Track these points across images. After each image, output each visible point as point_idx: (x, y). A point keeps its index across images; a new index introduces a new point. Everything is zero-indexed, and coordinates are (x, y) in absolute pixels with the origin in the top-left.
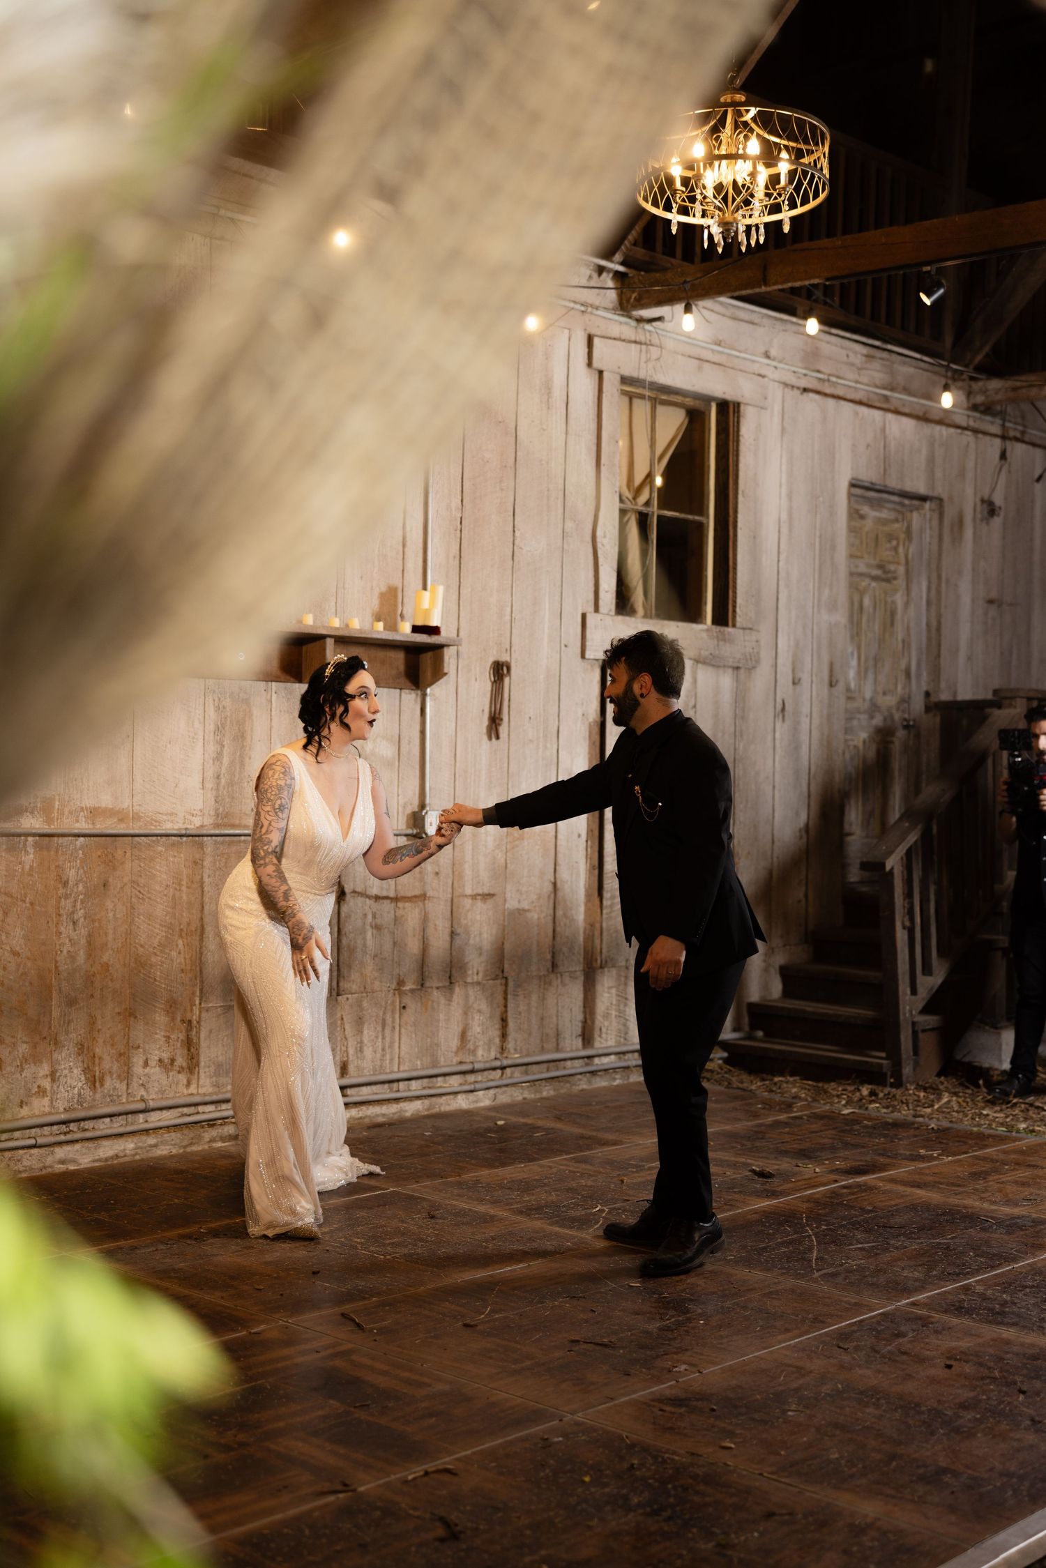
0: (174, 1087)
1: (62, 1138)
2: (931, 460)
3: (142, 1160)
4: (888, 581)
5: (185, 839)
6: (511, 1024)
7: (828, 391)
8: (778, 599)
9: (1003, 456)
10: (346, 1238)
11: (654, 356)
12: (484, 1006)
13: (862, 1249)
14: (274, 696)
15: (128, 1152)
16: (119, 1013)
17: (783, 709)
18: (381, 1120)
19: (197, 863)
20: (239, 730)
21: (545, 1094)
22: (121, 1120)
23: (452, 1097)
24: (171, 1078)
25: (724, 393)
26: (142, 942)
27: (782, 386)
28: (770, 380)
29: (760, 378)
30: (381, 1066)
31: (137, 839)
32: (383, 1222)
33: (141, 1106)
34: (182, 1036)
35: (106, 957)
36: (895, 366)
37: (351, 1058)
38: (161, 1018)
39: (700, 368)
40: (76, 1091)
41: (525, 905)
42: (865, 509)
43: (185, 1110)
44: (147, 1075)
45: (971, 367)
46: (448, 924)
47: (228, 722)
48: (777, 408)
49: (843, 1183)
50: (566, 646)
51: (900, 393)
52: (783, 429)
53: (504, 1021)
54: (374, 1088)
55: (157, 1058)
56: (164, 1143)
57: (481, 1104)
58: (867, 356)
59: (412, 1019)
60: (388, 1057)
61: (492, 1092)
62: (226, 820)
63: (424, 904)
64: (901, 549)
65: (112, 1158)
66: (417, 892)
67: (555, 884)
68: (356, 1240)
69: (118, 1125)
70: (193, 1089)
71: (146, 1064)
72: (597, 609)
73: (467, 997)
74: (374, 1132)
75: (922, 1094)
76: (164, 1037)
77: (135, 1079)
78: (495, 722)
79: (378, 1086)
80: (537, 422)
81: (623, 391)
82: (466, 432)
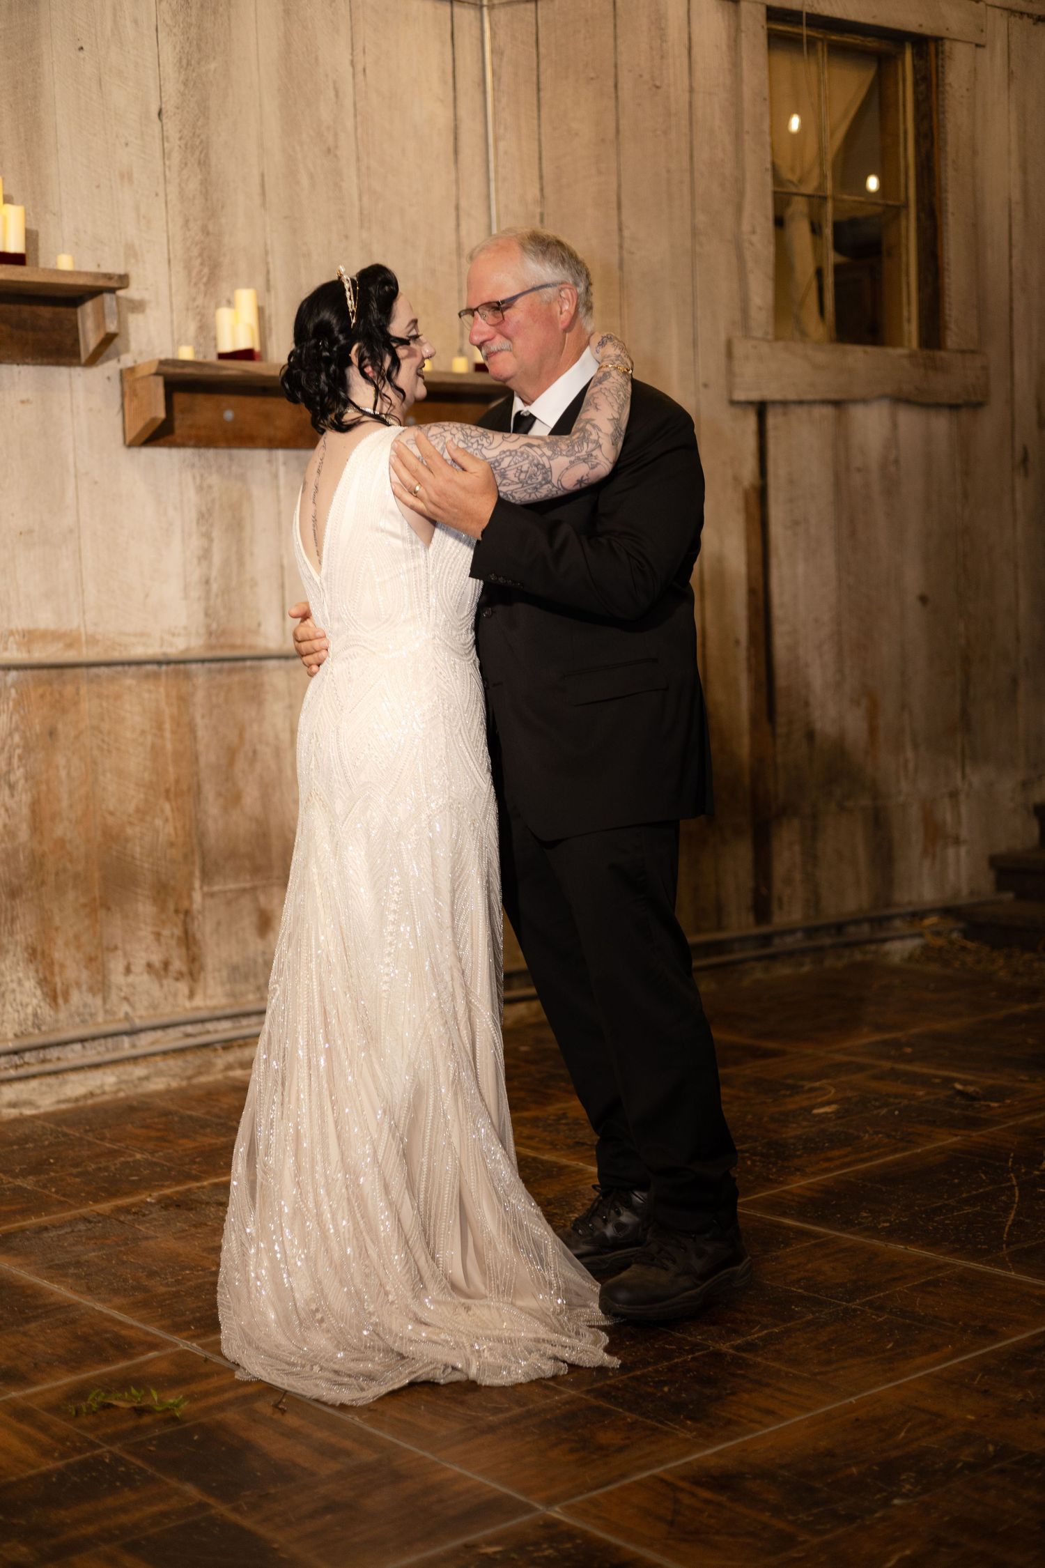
0: (171, 999)
1: (12, 1073)
3: (127, 1098)
5: (164, 668)
8: (1011, 309)
14: (282, 470)
15: (107, 1088)
16: (85, 906)
17: (1025, 460)
19: (184, 701)
20: (234, 517)
22: (100, 1046)
24: (166, 988)
25: (921, 26)
26: (111, 808)
27: (1006, 14)
28: (988, 5)
31: (94, 670)
33: (125, 1026)
34: (178, 931)
35: (60, 830)
38: (145, 908)
40: (30, 1010)
43: (189, 1029)
44: (132, 986)
47: (217, 506)
48: (1000, 46)
50: (706, 386)
52: (1011, 75)
55: (143, 962)
56: (160, 1073)
62: (222, 640)
65: (85, 1097)
69: (93, 1053)
70: (199, 1001)
71: (128, 970)
72: (747, 336)
76: (153, 933)
77: (114, 991)
80: (646, 77)
81: (769, 29)
82: (542, 94)
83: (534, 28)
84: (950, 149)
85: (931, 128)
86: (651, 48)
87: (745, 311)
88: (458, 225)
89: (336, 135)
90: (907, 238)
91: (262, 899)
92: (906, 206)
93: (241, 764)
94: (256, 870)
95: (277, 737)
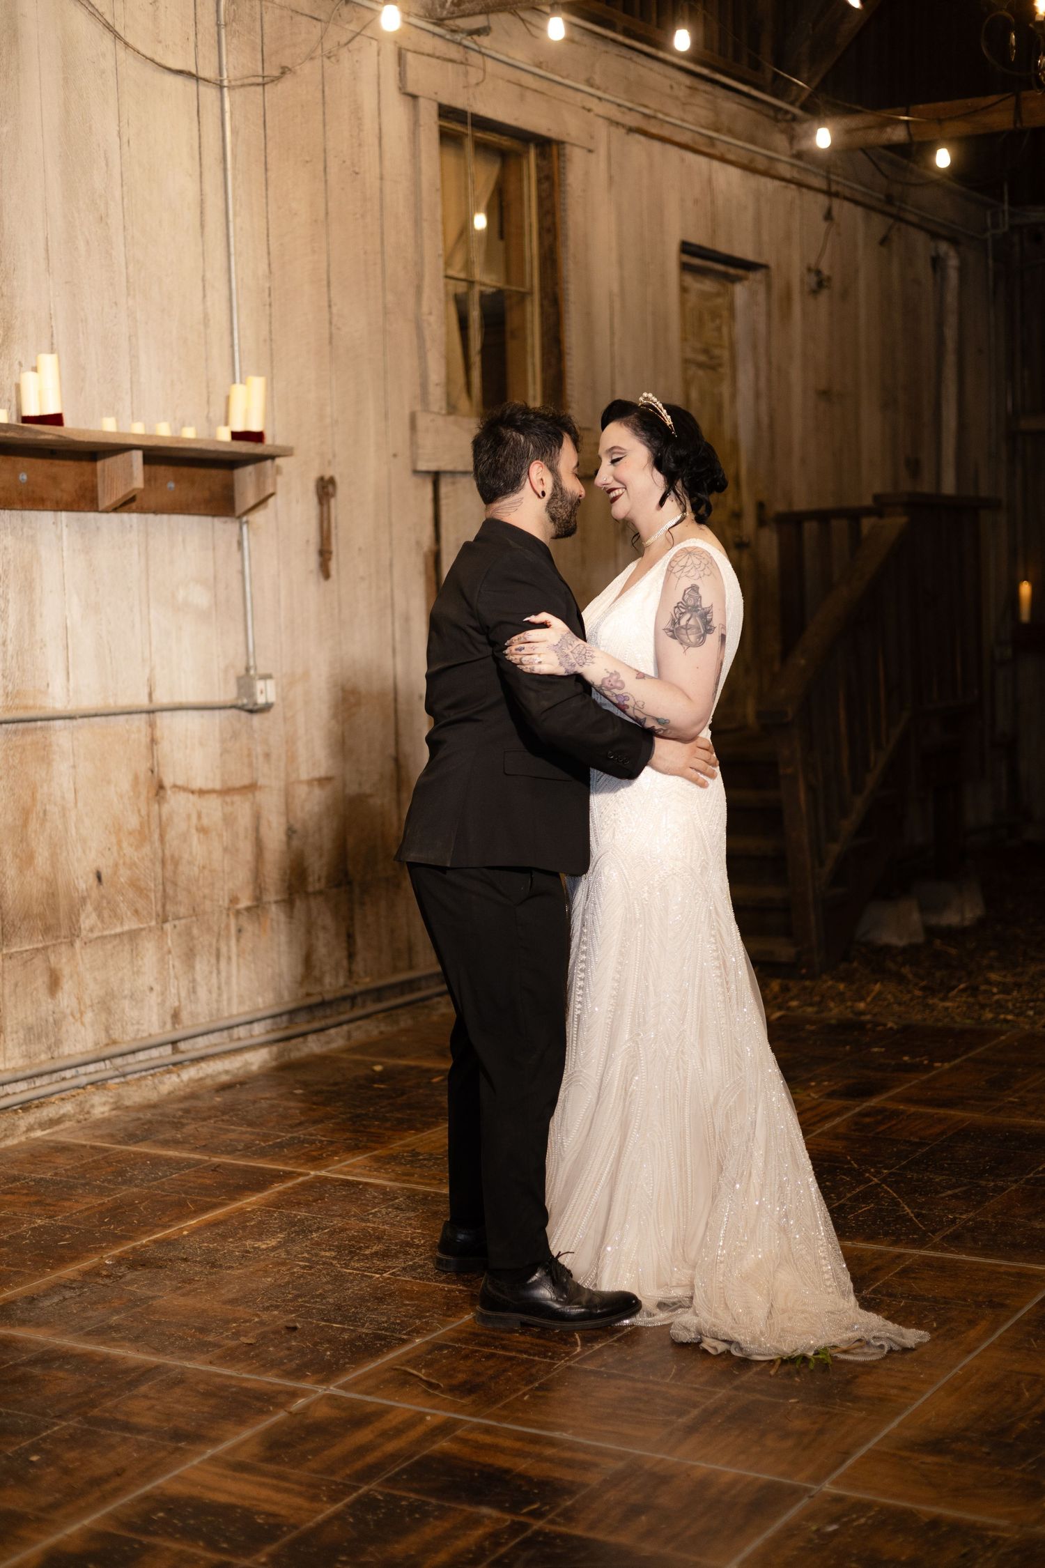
2: (758, 219)
4: (713, 368)
6: (360, 941)
7: (654, 130)
9: (828, 216)
10: (308, 1252)
11: (473, 81)
12: (327, 920)
13: (955, 1196)
14: (66, 532)
18: (225, 1078)
20: (26, 579)
21: (402, 1025)
23: (301, 1039)
25: (549, 130)
27: (607, 123)
28: (598, 116)
29: (586, 112)
30: (218, 1010)
32: (337, 1222)
36: (719, 100)
37: (184, 1002)
39: (522, 98)
41: (367, 789)
42: (689, 280)
45: (798, 104)
46: (283, 820)
47: (12, 568)
48: (602, 151)
49: (857, 1110)
50: (394, 455)
51: (725, 135)
52: (611, 178)
53: (350, 937)
54: (213, 1038)
57: (334, 1045)
58: (690, 88)
59: (250, 945)
60: (225, 997)
61: (345, 1028)
62: (17, 701)
63: (254, 797)
64: (725, 330)
66: (246, 781)
67: (397, 760)
68: (323, 1253)
72: (426, 410)
73: (309, 911)
74: (228, 1096)
75: (842, 986)
78: (325, 554)
79: (216, 1034)
80: (348, 163)
81: (441, 127)
82: (269, 173)
83: (262, 109)
84: (571, 244)
85: (554, 224)
86: (351, 136)
87: (424, 385)
88: (204, 296)
89: (107, 203)
90: (532, 322)
91: (52, 958)
92: (531, 293)
93: (34, 825)
94: (47, 930)
95: (63, 798)
